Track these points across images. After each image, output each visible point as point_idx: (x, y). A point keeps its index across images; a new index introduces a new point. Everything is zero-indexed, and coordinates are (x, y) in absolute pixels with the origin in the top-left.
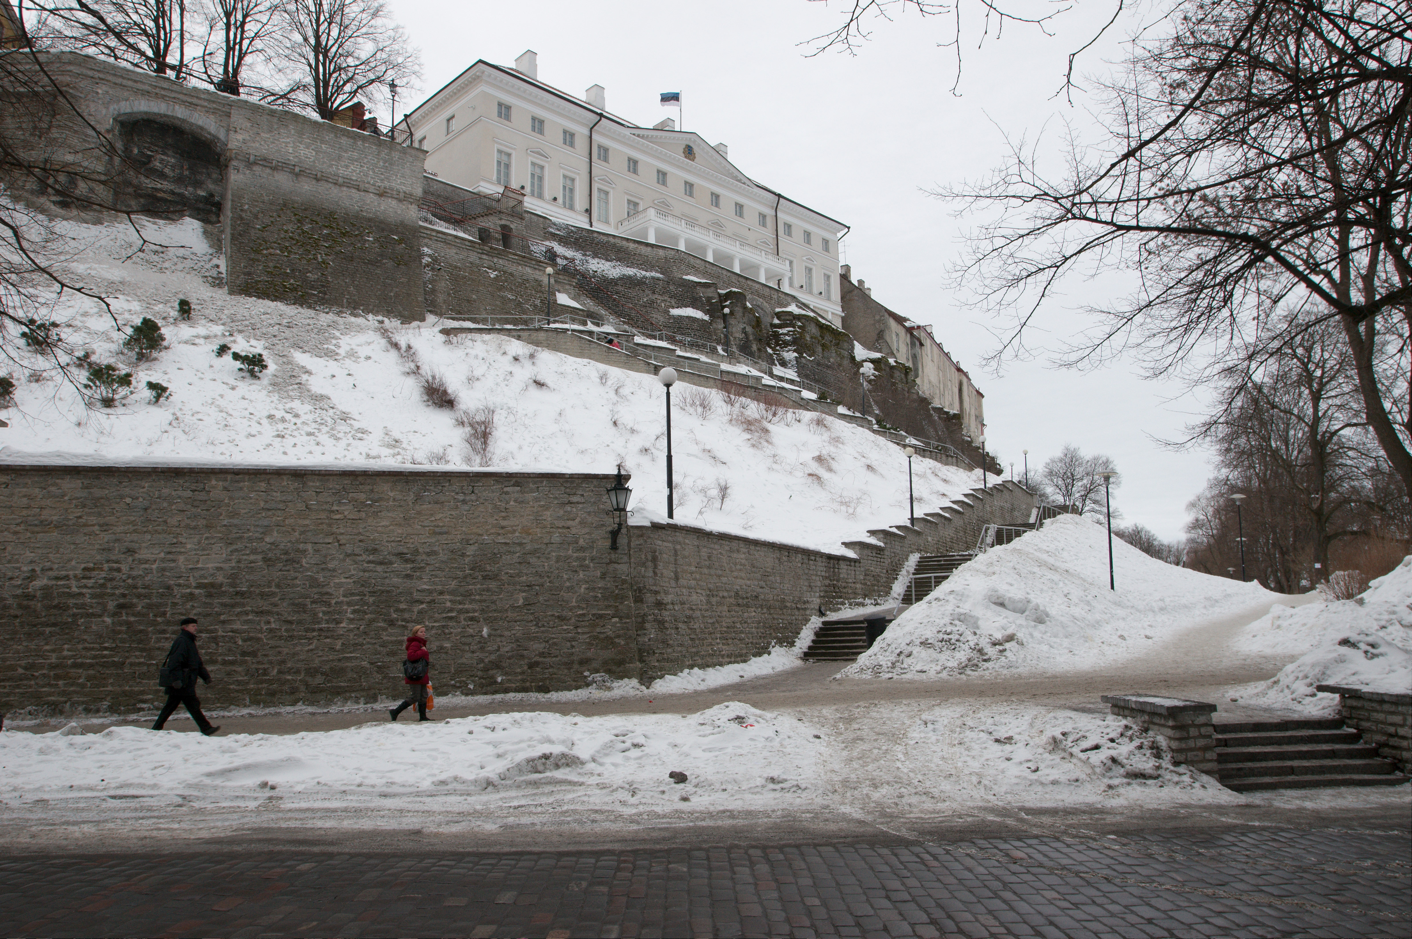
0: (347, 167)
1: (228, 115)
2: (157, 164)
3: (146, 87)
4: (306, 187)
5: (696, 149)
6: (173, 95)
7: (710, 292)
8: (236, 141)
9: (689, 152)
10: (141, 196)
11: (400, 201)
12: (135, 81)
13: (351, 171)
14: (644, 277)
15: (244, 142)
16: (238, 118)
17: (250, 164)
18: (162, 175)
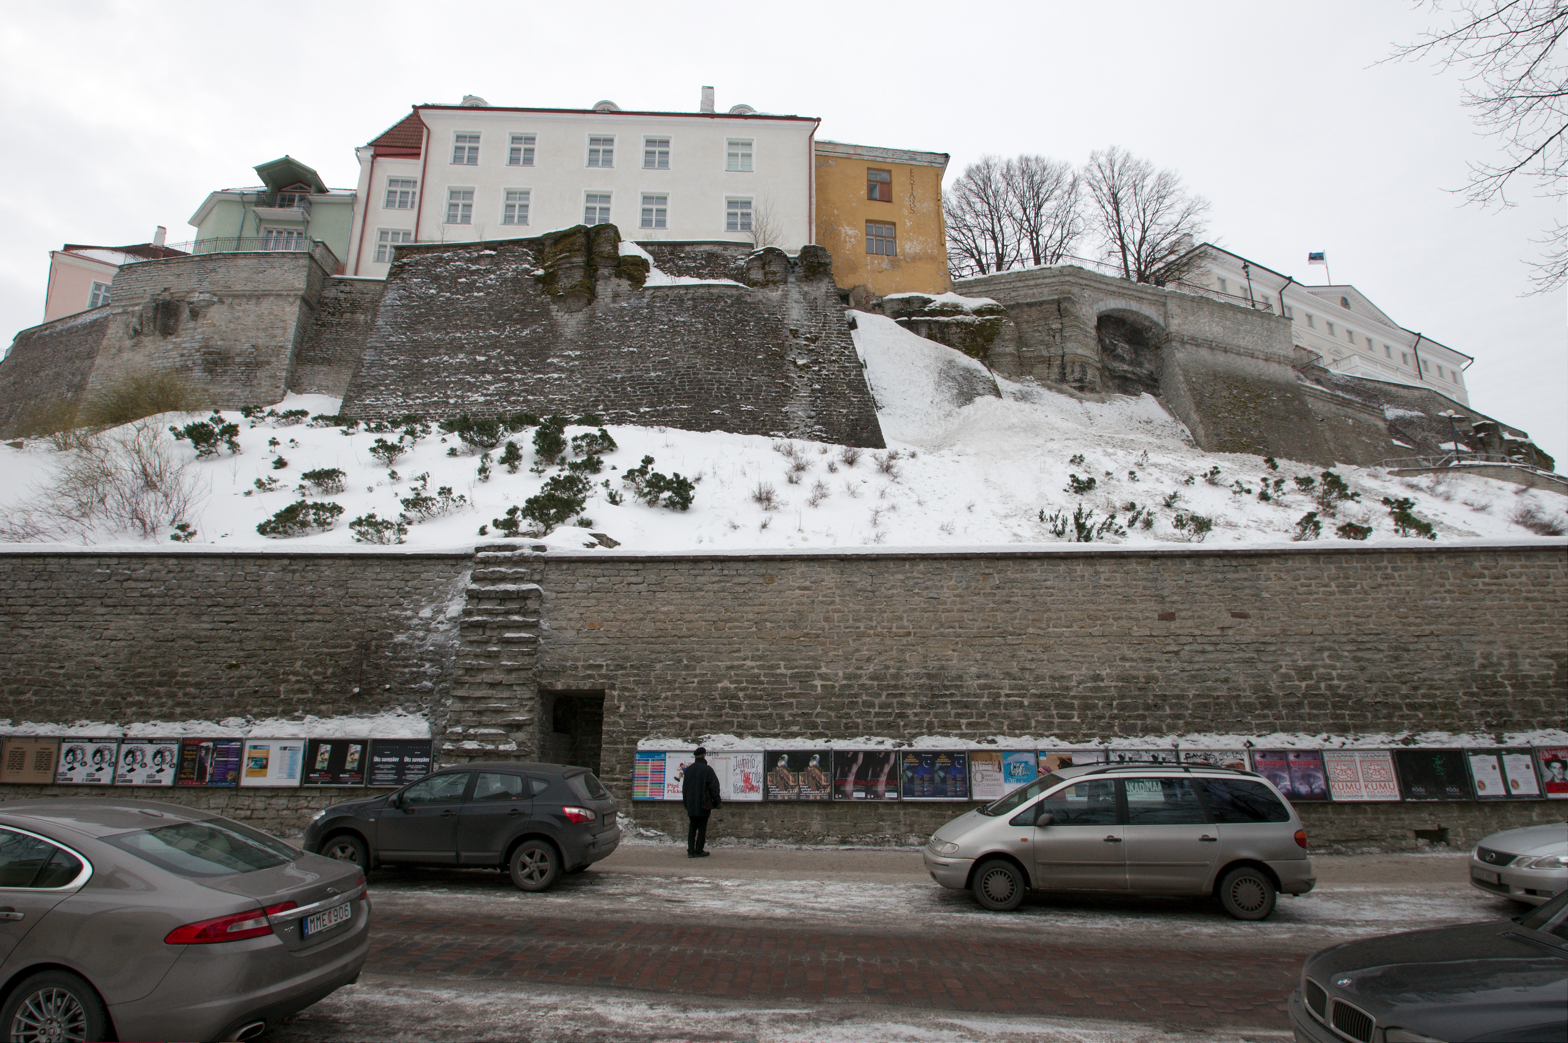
0: (1244, 338)
1: (1164, 305)
2: (1119, 351)
3: (1114, 289)
4: (1221, 359)
5: (1350, 301)
6: (1130, 292)
7: (1464, 426)
8: (1175, 325)
9: (1345, 303)
10: (1115, 377)
11: (1279, 363)
12: (1107, 284)
13: (1245, 341)
14: (1412, 417)
15: (1179, 325)
16: (1172, 306)
17: (1183, 343)
18: (1123, 360)
